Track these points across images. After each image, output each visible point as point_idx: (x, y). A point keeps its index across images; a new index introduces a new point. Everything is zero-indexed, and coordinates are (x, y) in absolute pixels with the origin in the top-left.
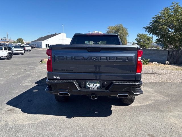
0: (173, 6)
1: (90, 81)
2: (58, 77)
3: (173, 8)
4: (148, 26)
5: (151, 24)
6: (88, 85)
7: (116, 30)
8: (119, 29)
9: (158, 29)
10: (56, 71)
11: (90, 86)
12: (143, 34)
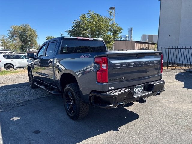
0: (89, 14)
1: (137, 86)
2: (113, 88)
3: (89, 16)
4: (69, 30)
5: (73, 28)
6: (135, 91)
7: (22, 30)
8: (26, 30)
9: (81, 33)
10: (111, 81)
11: (136, 91)
12: (52, 37)
